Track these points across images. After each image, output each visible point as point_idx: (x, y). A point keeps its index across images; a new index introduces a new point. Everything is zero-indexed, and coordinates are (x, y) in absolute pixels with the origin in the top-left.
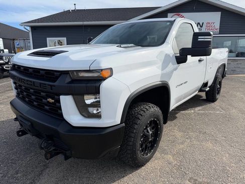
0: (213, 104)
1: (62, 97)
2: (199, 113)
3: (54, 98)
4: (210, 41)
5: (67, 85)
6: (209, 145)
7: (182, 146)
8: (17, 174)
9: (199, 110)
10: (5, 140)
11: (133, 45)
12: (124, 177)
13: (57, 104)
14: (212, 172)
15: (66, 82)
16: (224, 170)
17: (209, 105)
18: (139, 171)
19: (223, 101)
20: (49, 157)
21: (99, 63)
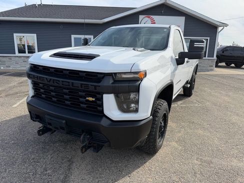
0: (190, 98)
1: (105, 96)
2: (181, 107)
3: (96, 96)
4: (203, 47)
5: (112, 85)
6: (200, 132)
7: (180, 135)
8: (47, 171)
9: (181, 104)
10: (13, 142)
11: (143, 49)
12: (145, 163)
13: (98, 102)
14: (211, 152)
15: (110, 83)
16: (218, 150)
17: (187, 99)
18: (155, 157)
19: (197, 96)
20: (84, 151)
21: (138, 66)
